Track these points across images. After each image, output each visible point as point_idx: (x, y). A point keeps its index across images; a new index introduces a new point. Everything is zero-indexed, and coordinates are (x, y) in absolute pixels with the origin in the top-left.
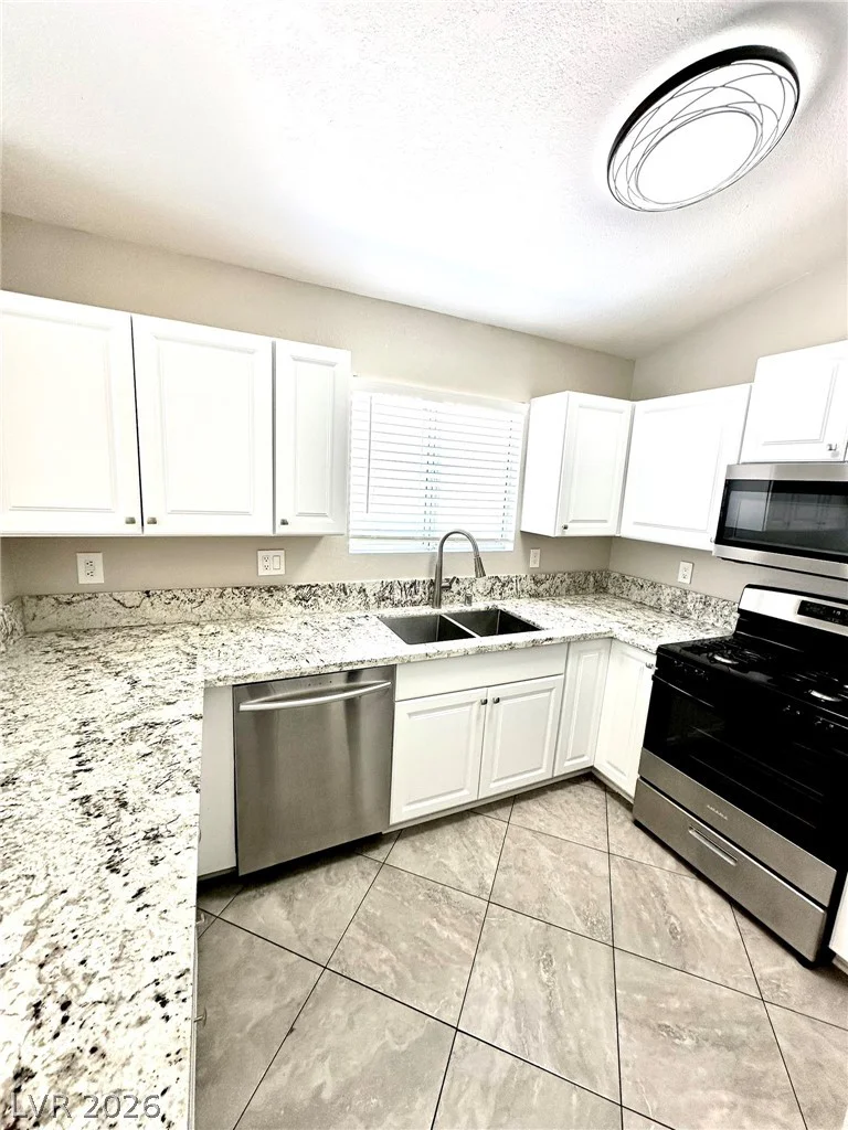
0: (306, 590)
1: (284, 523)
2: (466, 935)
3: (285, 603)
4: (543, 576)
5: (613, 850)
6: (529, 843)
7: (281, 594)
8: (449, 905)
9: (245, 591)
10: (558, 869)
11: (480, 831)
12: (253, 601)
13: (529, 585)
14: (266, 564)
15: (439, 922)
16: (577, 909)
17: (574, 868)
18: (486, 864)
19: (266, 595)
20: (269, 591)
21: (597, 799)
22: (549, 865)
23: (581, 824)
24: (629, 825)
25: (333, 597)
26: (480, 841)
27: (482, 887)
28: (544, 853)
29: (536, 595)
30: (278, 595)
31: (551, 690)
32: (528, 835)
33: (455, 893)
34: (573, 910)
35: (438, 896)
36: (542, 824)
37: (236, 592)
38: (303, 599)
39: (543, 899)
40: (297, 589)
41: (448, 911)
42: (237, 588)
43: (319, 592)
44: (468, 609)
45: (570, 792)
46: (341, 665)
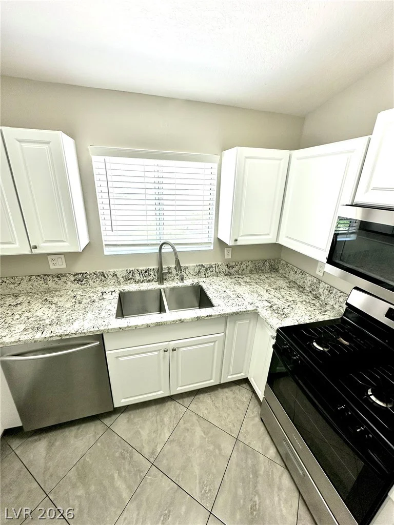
0: (80, 276)
1: (35, 247)
2: (129, 487)
3: (69, 283)
4: (234, 264)
5: (241, 438)
6: (193, 425)
7: (65, 278)
8: (130, 462)
9: (45, 277)
10: (201, 447)
11: (169, 413)
12: (49, 282)
13: (225, 269)
14: (54, 262)
15: (119, 474)
16: (201, 478)
17: (211, 448)
18: (162, 437)
19: (56, 279)
20: (58, 277)
21: (246, 398)
22: (197, 442)
23: (229, 415)
24: (257, 419)
25: (98, 279)
26: (166, 419)
27: (153, 453)
28: (199, 432)
29: (229, 274)
30: (64, 279)
31: (215, 342)
32: (195, 418)
33: (137, 454)
34: (198, 479)
35: (127, 455)
36: (206, 412)
37: (38, 278)
38: (79, 280)
39: (184, 468)
40: (75, 275)
41: (127, 467)
42: (39, 276)
43: (88, 277)
44: (180, 284)
45: (231, 391)
46: (61, 336)
